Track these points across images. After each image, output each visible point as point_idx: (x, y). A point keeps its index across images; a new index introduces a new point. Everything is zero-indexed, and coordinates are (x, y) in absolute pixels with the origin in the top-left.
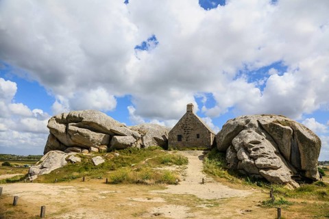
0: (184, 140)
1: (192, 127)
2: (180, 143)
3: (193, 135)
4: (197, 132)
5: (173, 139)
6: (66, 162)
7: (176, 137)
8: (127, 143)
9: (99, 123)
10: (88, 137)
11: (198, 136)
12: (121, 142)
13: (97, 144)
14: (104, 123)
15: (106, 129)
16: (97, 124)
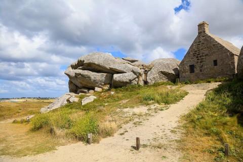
0: (197, 70)
1: (206, 52)
2: (192, 75)
3: (208, 63)
4: (214, 58)
5: (185, 71)
6: (67, 102)
7: (187, 68)
8: (125, 81)
9: (96, 63)
10: (89, 77)
11: (215, 63)
12: (118, 79)
13: (101, 84)
14: (102, 62)
15: (105, 68)
16: (94, 64)
